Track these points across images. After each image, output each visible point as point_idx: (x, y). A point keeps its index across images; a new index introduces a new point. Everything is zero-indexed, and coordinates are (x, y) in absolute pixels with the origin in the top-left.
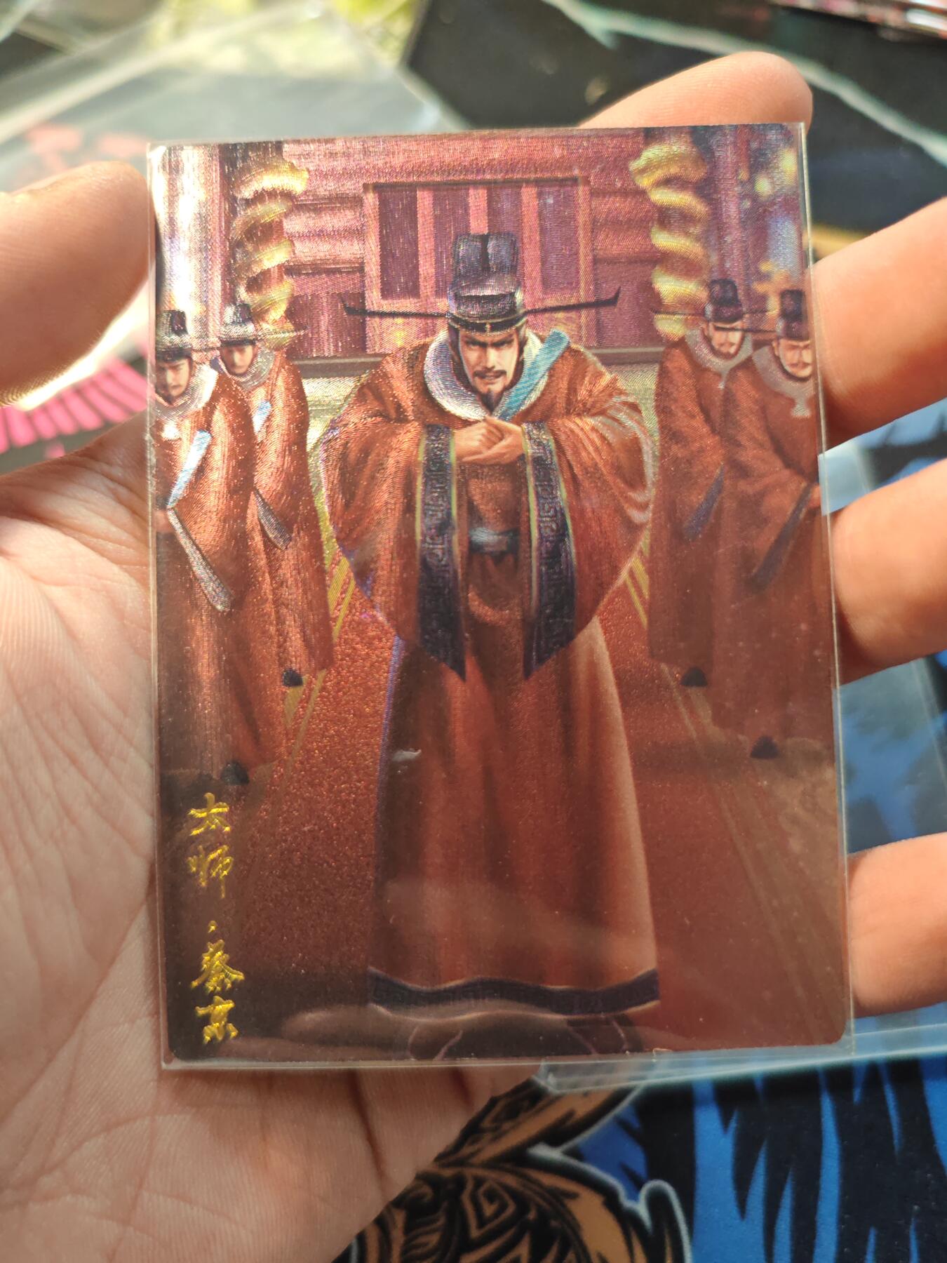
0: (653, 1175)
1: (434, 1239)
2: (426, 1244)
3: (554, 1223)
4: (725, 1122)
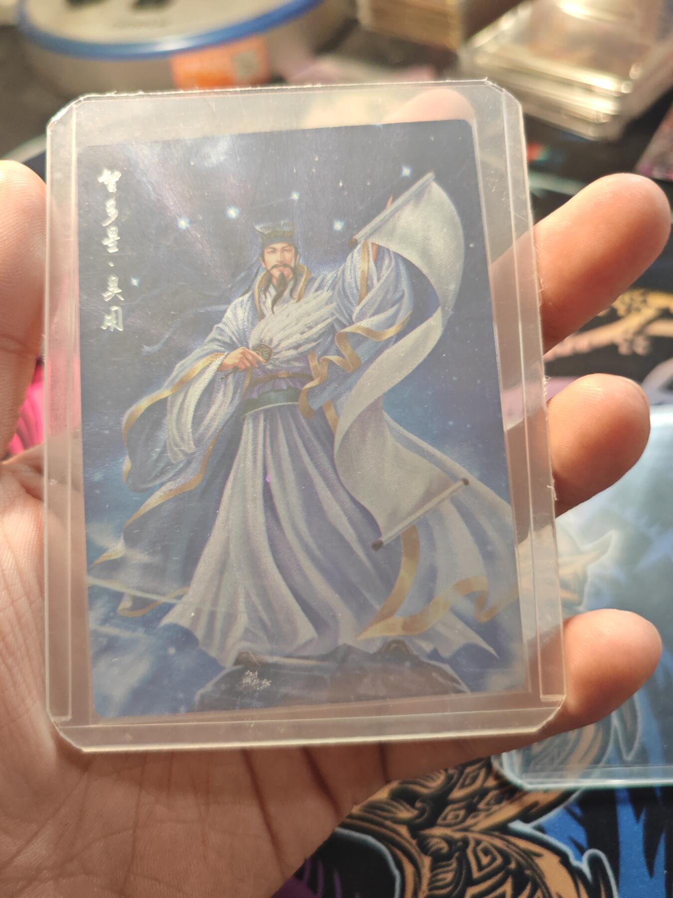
0: (591, 846)
1: (449, 877)
2: (444, 879)
3: (528, 872)
4: (637, 815)
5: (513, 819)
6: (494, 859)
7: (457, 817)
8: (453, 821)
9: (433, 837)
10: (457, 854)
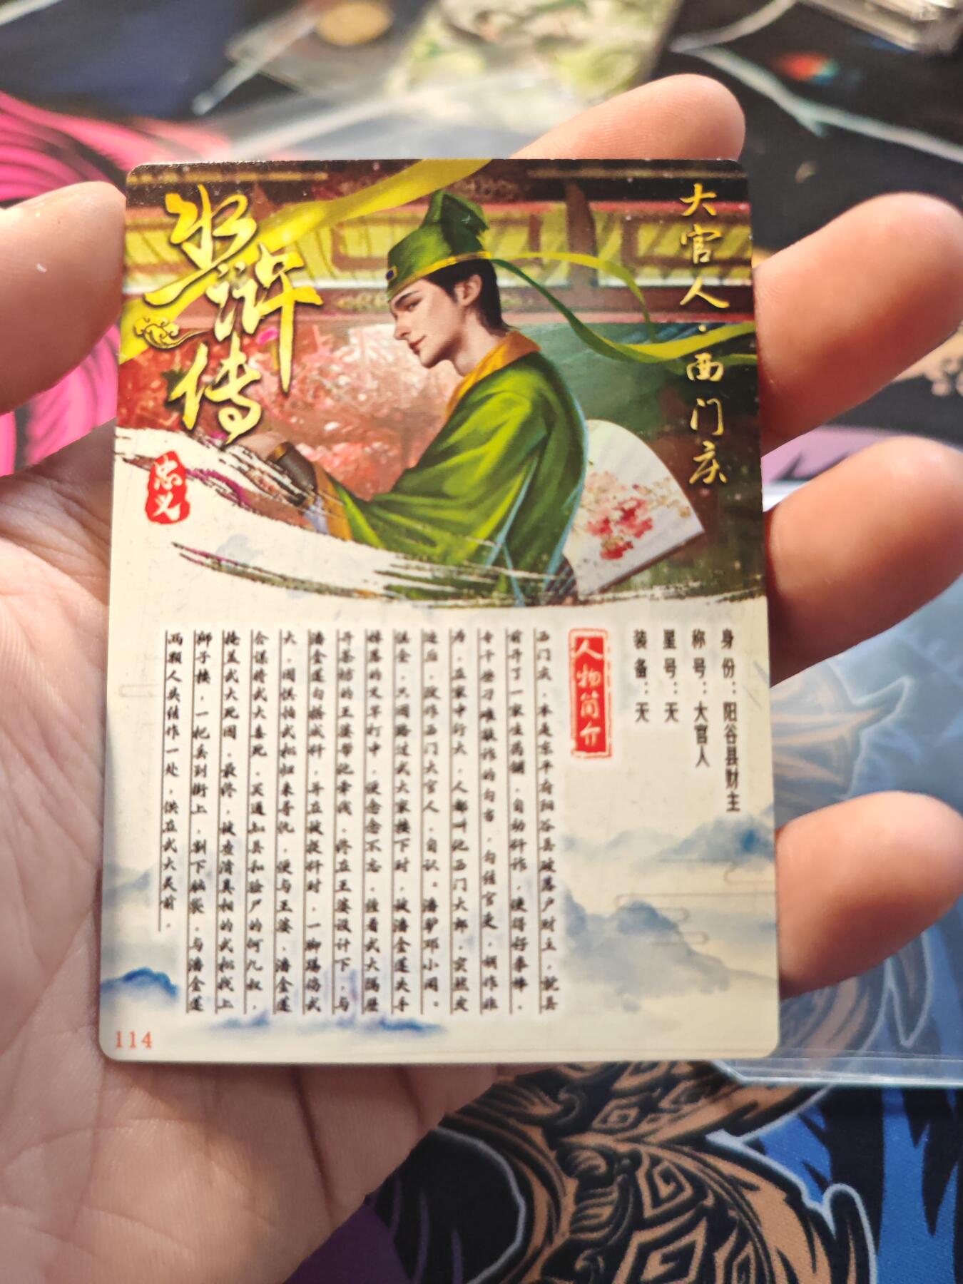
0: (837, 1180)
1: (606, 1212)
2: (596, 1216)
3: (733, 1214)
4: (916, 1137)
5: (715, 1127)
6: (680, 1189)
7: (624, 1118)
8: (618, 1126)
9: (584, 1148)
10: (619, 1179)
